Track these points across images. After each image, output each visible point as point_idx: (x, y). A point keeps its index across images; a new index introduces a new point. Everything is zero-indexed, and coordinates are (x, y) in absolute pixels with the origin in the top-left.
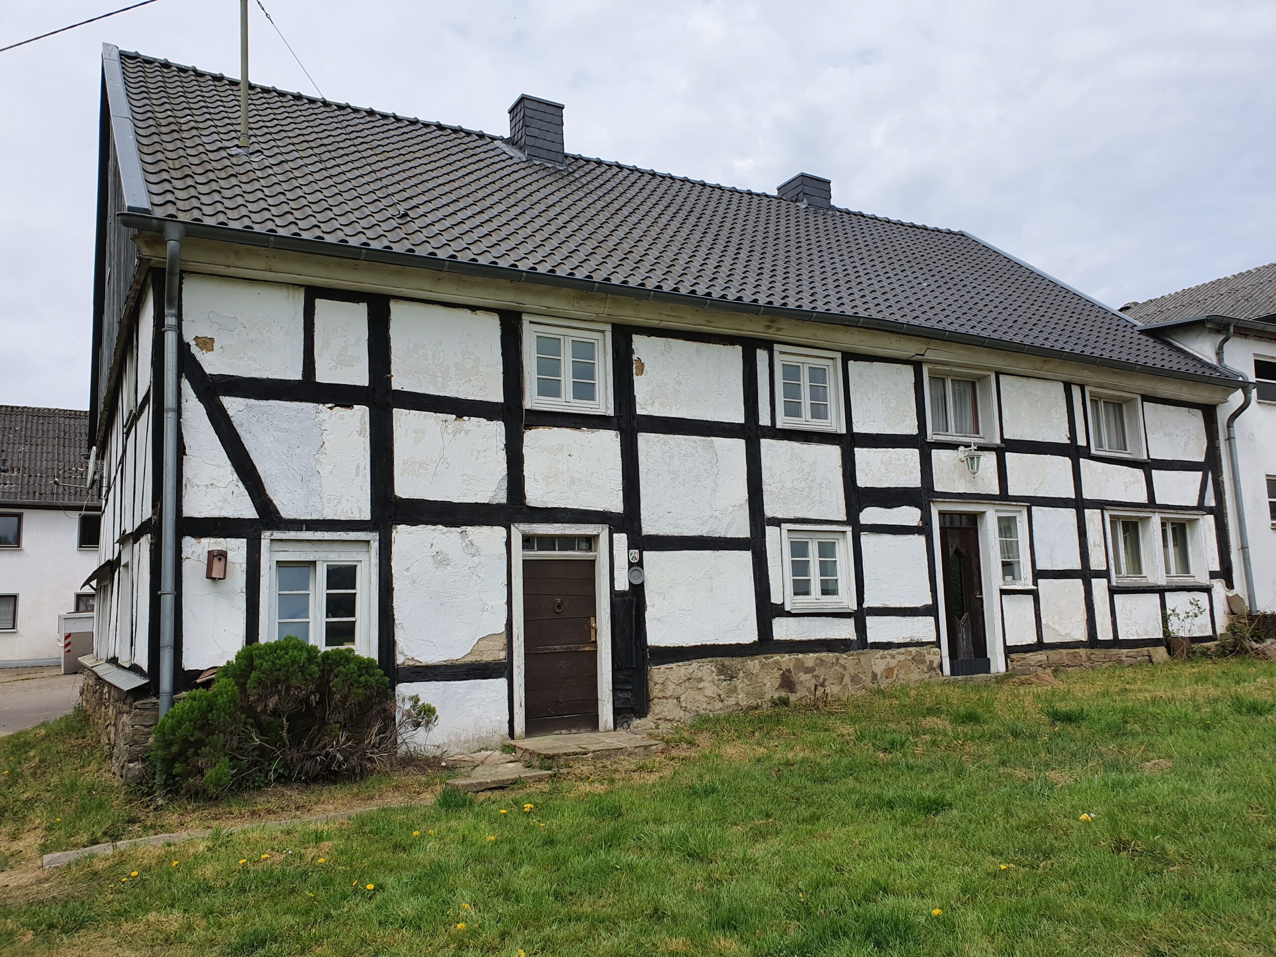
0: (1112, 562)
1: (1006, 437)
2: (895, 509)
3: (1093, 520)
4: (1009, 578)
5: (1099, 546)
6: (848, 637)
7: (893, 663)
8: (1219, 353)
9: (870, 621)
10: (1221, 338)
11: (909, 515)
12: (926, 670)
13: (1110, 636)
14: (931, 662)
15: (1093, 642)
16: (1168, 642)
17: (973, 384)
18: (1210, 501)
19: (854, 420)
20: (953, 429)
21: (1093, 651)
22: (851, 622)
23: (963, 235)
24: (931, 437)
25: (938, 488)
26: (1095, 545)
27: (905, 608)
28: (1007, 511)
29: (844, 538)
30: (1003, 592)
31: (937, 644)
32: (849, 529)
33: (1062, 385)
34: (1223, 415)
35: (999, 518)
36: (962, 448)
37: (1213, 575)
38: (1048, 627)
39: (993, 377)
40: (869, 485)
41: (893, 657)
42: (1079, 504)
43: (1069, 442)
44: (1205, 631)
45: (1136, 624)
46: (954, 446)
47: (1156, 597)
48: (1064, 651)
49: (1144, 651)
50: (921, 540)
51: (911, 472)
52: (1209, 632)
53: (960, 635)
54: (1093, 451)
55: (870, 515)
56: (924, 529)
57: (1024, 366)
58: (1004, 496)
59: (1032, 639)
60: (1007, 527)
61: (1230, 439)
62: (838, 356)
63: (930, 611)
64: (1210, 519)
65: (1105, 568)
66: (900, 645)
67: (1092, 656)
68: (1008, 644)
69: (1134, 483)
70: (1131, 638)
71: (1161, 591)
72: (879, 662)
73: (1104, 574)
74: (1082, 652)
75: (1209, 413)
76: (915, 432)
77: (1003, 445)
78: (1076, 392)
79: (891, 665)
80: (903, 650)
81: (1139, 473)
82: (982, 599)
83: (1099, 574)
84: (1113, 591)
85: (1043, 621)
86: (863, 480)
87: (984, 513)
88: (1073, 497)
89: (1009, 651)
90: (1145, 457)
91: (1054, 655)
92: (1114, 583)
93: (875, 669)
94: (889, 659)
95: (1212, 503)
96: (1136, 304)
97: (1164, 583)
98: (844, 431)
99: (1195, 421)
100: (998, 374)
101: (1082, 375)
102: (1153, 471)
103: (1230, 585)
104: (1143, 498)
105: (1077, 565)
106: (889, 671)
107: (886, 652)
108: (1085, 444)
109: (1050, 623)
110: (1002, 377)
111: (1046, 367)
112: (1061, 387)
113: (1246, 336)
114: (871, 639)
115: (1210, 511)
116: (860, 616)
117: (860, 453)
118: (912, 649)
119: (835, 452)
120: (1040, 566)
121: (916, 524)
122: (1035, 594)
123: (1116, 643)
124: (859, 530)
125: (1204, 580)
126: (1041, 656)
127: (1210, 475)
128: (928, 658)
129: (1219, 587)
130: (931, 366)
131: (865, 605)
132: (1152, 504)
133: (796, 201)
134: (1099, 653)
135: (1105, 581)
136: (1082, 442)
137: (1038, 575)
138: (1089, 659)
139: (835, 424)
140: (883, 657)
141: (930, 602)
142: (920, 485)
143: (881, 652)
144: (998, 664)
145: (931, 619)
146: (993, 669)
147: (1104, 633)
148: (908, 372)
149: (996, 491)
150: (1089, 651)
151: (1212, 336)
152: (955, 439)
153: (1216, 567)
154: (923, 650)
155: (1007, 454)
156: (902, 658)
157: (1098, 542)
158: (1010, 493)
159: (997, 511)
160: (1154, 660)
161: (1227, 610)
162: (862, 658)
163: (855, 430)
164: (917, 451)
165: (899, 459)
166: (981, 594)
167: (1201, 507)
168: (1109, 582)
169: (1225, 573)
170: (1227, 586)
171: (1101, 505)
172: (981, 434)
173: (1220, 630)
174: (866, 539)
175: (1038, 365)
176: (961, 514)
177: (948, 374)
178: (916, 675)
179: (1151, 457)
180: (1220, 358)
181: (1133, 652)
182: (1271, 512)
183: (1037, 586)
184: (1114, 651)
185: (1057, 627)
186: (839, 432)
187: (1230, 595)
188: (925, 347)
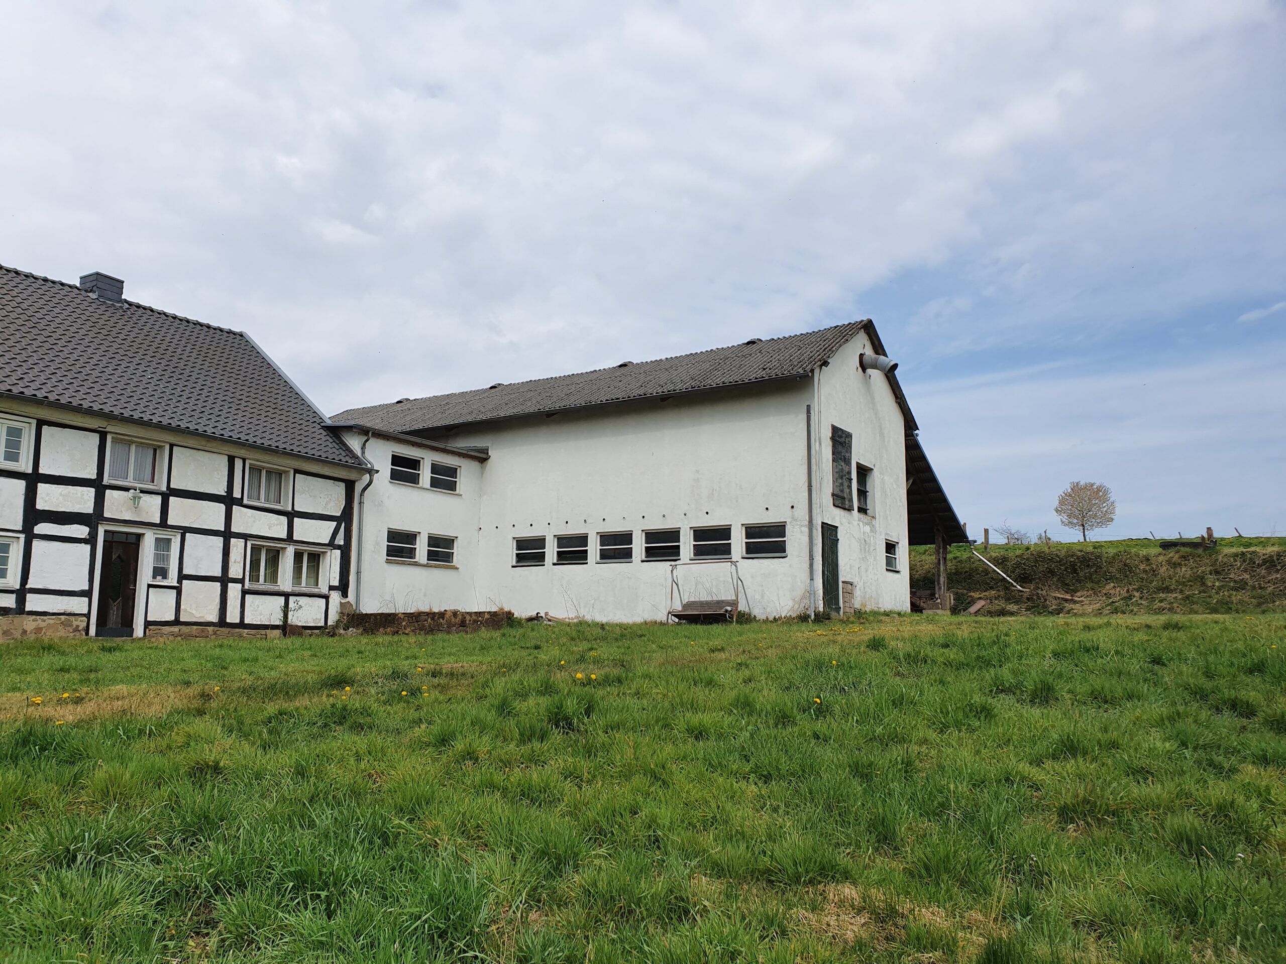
0: (247, 573)
1: (172, 486)
2: (66, 526)
3: (237, 546)
4: (159, 578)
5: (239, 563)
6: (8, 606)
7: (43, 624)
8: (363, 448)
9: (29, 597)
10: (366, 438)
11: (81, 531)
12: (71, 631)
13: (238, 621)
14: (78, 626)
15: (222, 622)
16: (286, 629)
17: (155, 450)
18: (340, 541)
19: (40, 465)
20: (132, 477)
21: (220, 629)
22: (13, 597)
23: (241, 336)
24: (106, 481)
25: (107, 514)
26: (235, 562)
27: (64, 591)
28: (163, 534)
29: (18, 542)
30: (150, 586)
31: (88, 616)
32: (22, 537)
33: (227, 457)
34: (358, 488)
35: (156, 539)
36: (132, 491)
37: (331, 588)
38: (186, 610)
39: (167, 447)
40: (47, 508)
41: (44, 621)
42: (227, 535)
43: (225, 494)
44: (319, 622)
45: (261, 614)
46: (127, 489)
47: (282, 599)
48: (195, 627)
49: (263, 632)
50: (88, 548)
51: (85, 503)
52: (322, 624)
53: (112, 612)
54: (245, 501)
55: (41, 528)
56: (91, 540)
57: (192, 442)
58: (163, 524)
59: (171, 617)
60: (163, 545)
61: (361, 503)
62: (34, 422)
63: (87, 594)
64: (338, 553)
65: (241, 577)
66: (54, 614)
67: (218, 632)
68: (148, 619)
69: (277, 525)
70: (255, 623)
71: (287, 595)
72: (29, 624)
73: (241, 581)
74: (210, 629)
75: (350, 486)
76: (94, 477)
77: (168, 492)
78: (238, 464)
79: (41, 626)
80: (54, 617)
81: (284, 520)
82: (135, 590)
83: (235, 581)
84: (245, 593)
85: (182, 607)
86: (40, 505)
87: (144, 534)
88: (223, 530)
89: (148, 624)
90: (290, 509)
91: (185, 629)
92: (246, 587)
93: (25, 627)
94: (40, 621)
95: (342, 543)
96: (407, 400)
97: (290, 590)
98: (30, 471)
99: (340, 490)
100: (172, 446)
101: (243, 452)
102: (296, 519)
103: (345, 594)
104: (283, 535)
105: (218, 573)
106: (38, 630)
107: (38, 617)
108: (239, 496)
109: (188, 609)
110: (175, 448)
111: (209, 445)
112: (225, 459)
113: (388, 440)
114: (27, 609)
115: (338, 547)
116: (21, 594)
117: (42, 488)
118: (63, 617)
119: (21, 485)
120: (186, 571)
121: (83, 537)
122: (179, 590)
123: (242, 625)
124: (30, 537)
125: (324, 590)
126: (176, 629)
127: (343, 525)
128: (75, 623)
129: (335, 597)
130: (115, 436)
131: (28, 586)
132: (290, 538)
133: (91, 291)
134: (225, 630)
135: (240, 585)
136: (237, 494)
137: (182, 577)
138: (215, 633)
139: (25, 465)
140: (33, 621)
141: (87, 588)
142: (92, 512)
143: (34, 617)
144: (139, 631)
145: (86, 599)
146: (135, 636)
147: (233, 616)
148: (95, 439)
149: (157, 520)
150: (216, 628)
151: (361, 436)
152: (131, 484)
153: (336, 583)
154: (72, 618)
155: (171, 498)
156: (52, 622)
157: (238, 560)
158: (169, 523)
159: (154, 534)
160: (268, 637)
161: (339, 611)
162: (15, 620)
163: (41, 471)
164: (93, 490)
165: (76, 494)
166: (135, 586)
167: (332, 544)
168: (243, 586)
169: (343, 587)
170: (343, 596)
171: (245, 537)
172: (155, 483)
173: (330, 623)
174: (36, 544)
175: (204, 443)
176: (127, 534)
177: (133, 442)
178: (62, 632)
179: (296, 509)
180: (363, 453)
181: (253, 632)
182: (388, 551)
183: (181, 584)
184: (237, 630)
185: (194, 612)
186: (26, 472)
187: (343, 601)
188: (106, 423)
